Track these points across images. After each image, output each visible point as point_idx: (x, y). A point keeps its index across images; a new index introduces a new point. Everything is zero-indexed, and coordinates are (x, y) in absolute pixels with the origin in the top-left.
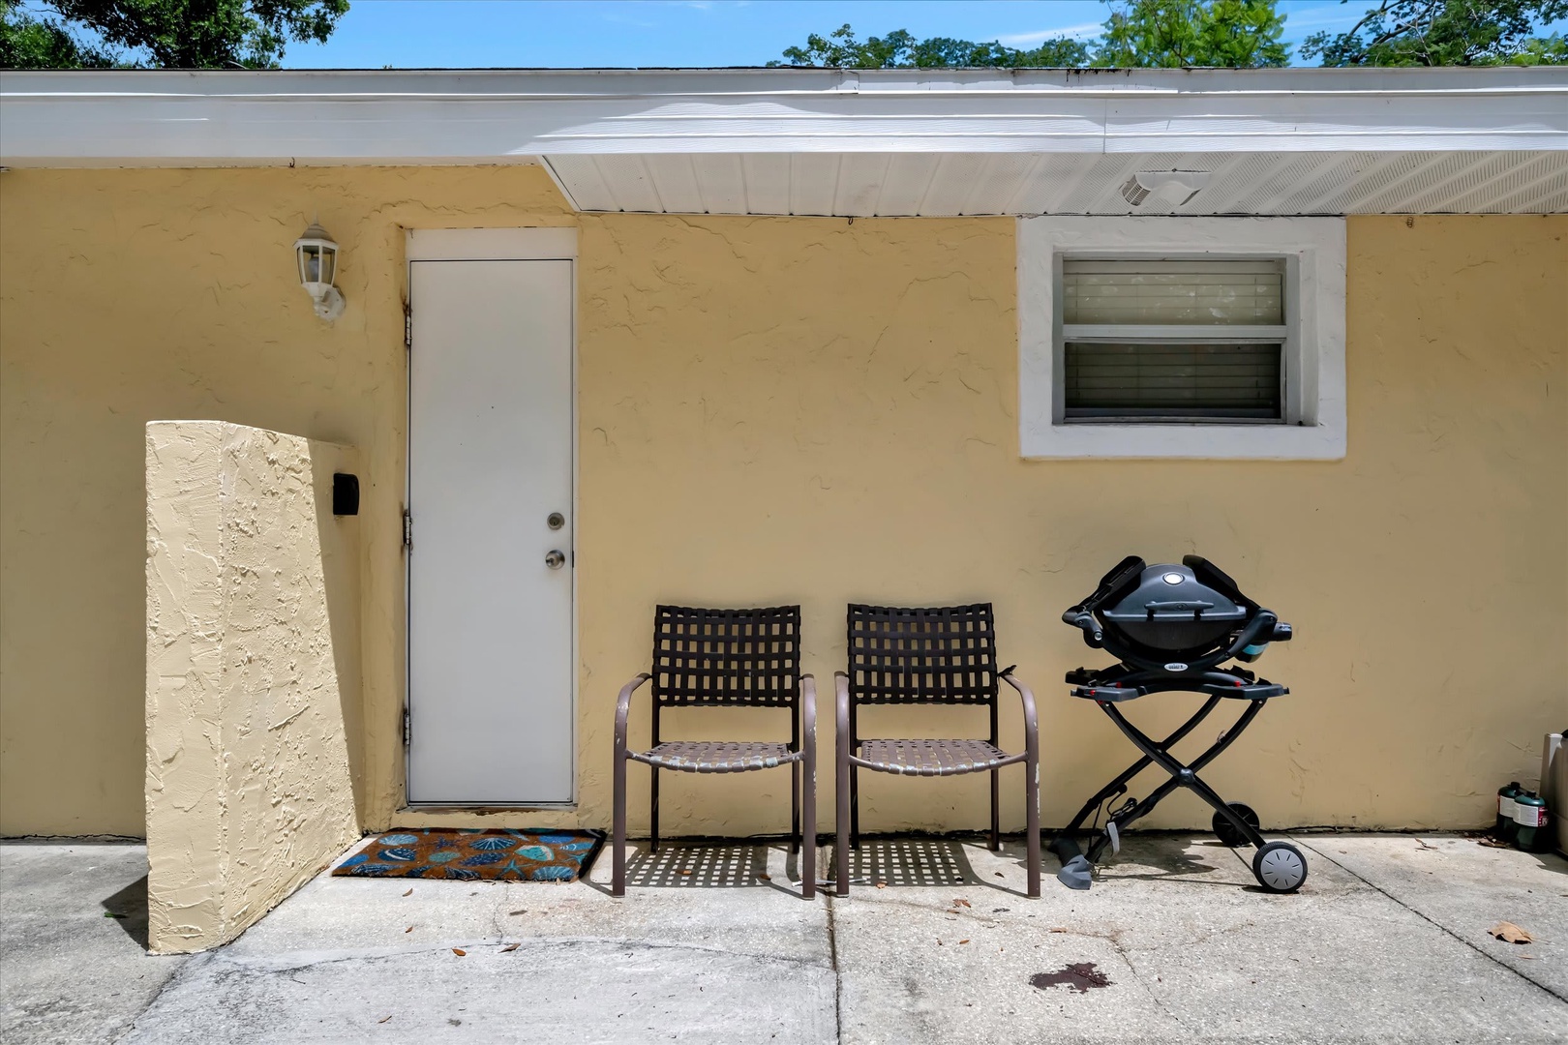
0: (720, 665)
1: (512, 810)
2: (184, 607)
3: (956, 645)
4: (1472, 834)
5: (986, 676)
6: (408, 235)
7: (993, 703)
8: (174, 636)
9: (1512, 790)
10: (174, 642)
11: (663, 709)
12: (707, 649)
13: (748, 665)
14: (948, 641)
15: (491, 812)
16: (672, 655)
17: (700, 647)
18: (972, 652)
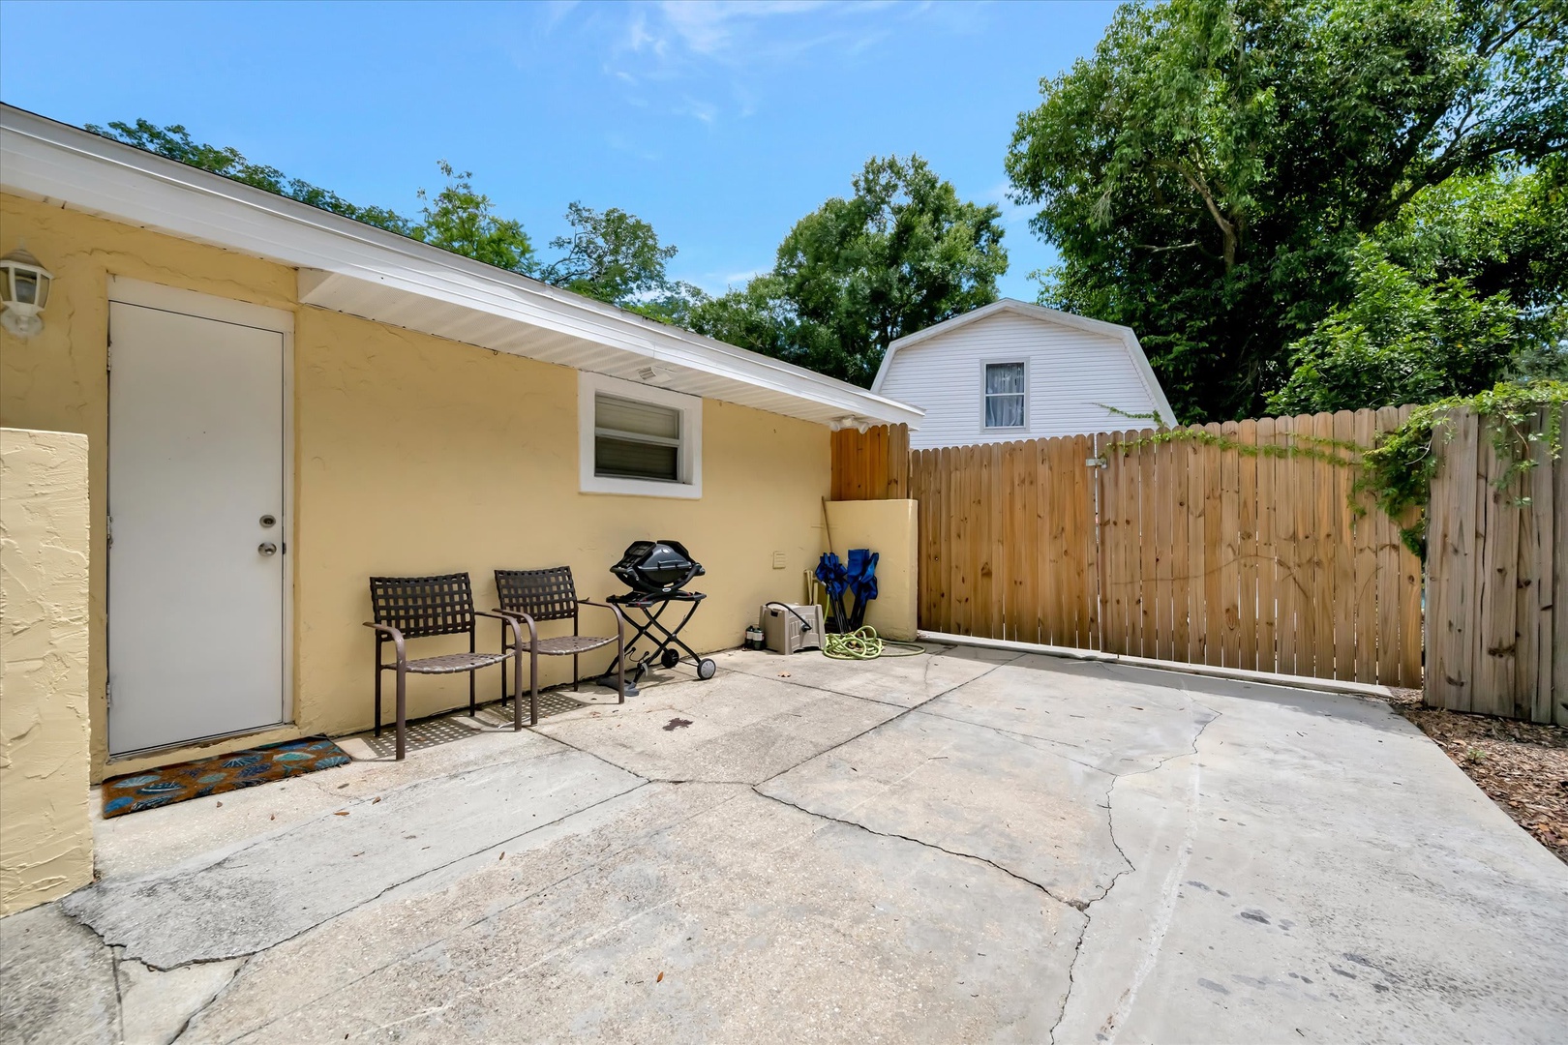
0: (421, 612)
1: (236, 738)
2: (40, 597)
3: (555, 589)
4: (738, 648)
5: (572, 603)
6: (111, 279)
7: (576, 617)
8: (26, 624)
9: (751, 629)
10: (26, 629)
11: (383, 643)
12: (410, 603)
13: (439, 610)
14: (551, 587)
15: (215, 743)
16: (388, 608)
17: (406, 602)
18: (564, 592)
